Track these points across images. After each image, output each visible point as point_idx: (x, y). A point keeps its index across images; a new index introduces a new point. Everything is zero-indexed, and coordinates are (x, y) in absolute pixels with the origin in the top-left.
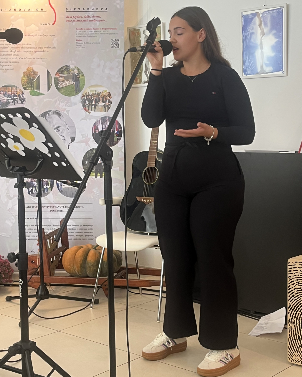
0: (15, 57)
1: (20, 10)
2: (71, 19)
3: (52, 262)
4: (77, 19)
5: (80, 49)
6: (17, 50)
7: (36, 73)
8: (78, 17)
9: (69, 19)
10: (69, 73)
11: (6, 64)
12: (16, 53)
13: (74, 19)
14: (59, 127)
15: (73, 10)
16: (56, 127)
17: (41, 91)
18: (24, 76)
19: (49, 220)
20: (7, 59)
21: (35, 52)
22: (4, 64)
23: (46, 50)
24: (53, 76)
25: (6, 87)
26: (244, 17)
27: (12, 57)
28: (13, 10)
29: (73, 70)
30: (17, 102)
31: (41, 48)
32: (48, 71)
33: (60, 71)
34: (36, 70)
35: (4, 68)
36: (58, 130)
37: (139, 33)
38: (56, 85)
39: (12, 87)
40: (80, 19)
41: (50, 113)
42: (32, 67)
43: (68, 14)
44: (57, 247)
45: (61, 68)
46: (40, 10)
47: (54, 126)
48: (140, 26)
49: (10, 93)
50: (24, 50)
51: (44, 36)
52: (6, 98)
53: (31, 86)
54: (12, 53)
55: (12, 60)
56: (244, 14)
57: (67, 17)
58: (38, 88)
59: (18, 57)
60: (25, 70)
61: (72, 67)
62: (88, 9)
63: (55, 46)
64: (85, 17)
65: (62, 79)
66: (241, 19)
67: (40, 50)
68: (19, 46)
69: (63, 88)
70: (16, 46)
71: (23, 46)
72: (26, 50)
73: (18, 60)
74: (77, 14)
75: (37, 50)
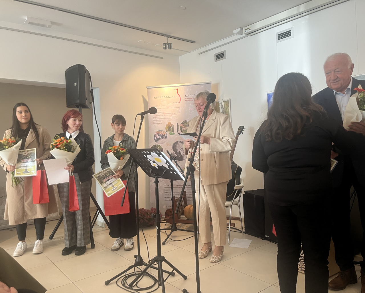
0: (163, 118)
1: (165, 97)
2: (187, 100)
3: (179, 212)
4: (190, 99)
5: (192, 113)
6: (163, 115)
7: (172, 125)
8: (190, 98)
9: (186, 100)
10: (186, 124)
11: (159, 121)
12: (163, 116)
13: (189, 100)
15: (188, 95)
16: (181, 148)
17: (174, 133)
18: (167, 126)
19: (178, 192)
20: (159, 119)
21: (172, 115)
22: (158, 121)
23: (176, 114)
24: (179, 126)
25: (159, 131)
26: (268, 94)
27: (161, 118)
28: (162, 97)
30: (164, 138)
31: (174, 113)
32: (177, 123)
33: (183, 123)
34: (172, 123)
35: (158, 123)
36: (182, 150)
37: (219, 104)
38: (181, 130)
39: (162, 131)
40: (191, 99)
41: (178, 142)
42: (170, 122)
43: (186, 98)
44: (181, 205)
46: (173, 96)
47: (180, 148)
48: (219, 101)
49: (161, 134)
50: (166, 114)
51: (175, 108)
52: (159, 136)
53: (170, 131)
54: (162, 116)
55: (161, 119)
56: (268, 93)
58: (173, 131)
59: (164, 118)
60: (167, 124)
61: (188, 121)
63: (180, 112)
65: (184, 127)
66: (267, 95)
67: (174, 114)
68: (164, 113)
69: (184, 130)
70: (163, 113)
71: (166, 113)
72: (168, 114)
73: (164, 119)
74: (190, 97)
75: (172, 114)
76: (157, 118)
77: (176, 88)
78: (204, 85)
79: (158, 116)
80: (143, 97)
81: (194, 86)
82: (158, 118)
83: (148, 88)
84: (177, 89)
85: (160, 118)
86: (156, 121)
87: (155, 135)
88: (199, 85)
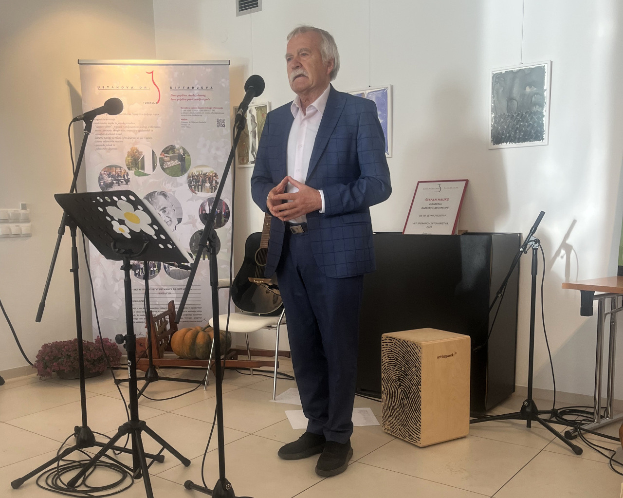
0: (119, 136)
1: (122, 87)
2: (176, 98)
3: (161, 345)
4: (182, 97)
5: (185, 128)
6: (120, 129)
7: (140, 153)
8: (182, 95)
9: (173, 98)
10: (174, 153)
11: (110, 144)
12: (120, 132)
13: (179, 98)
14: (165, 208)
15: (177, 88)
16: (162, 208)
17: (146, 172)
18: (128, 156)
19: (157, 303)
20: (110, 138)
21: (139, 131)
22: (107, 143)
23: (151, 129)
24: (158, 156)
25: (110, 167)
27: (115, 136)
28: (115, 88)
29: (179, 150)
30: (122, 182)
31: (146, 127)
32: (153, 151)
33: (166, 151)
34: (140, 150)
35: (108, 147)
36: (165, 212)
38: (162, 165)
39: (116, 167)
40: (185, 97)
41: (156, 194)
42: (136, 146)
43: (172, 93)
44: (165, 329)
45: (167, 148)
46: (143, 88)
47: (160, 207)
49: (114, 173)
50: (127, 129)
51: (147, 114)
52: (110, 179)
53: (136, 167)
54: (116, 132)
55: (115, 140)
57: (172, 95)
58: (143, 168)
59: (121, 136)
60: (129, 150)
61: (177, 146)
62: (193, 88)
63: (159, 125)
64: (190, 96)
65: (167, 159)
67: (144, 129)
68: (123, 125)
69: (168, 168)
70: (119, 125)
71: (127, 125)
72: (130, 129)
73: (122, 140)
74: (181, 92)
75: (141, 129)
76: (105, 136)
77: (150, 69)
78: (214, 66)
79: (108, 133)
80: (69, 84)
81: (190, 66)
82: (107, 136)
83: (81, 64)
84: (152, 72)
85: (112, 136)
86: (102, 143)
87: (101, 174)
88: (201, 67)
